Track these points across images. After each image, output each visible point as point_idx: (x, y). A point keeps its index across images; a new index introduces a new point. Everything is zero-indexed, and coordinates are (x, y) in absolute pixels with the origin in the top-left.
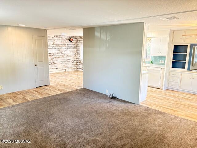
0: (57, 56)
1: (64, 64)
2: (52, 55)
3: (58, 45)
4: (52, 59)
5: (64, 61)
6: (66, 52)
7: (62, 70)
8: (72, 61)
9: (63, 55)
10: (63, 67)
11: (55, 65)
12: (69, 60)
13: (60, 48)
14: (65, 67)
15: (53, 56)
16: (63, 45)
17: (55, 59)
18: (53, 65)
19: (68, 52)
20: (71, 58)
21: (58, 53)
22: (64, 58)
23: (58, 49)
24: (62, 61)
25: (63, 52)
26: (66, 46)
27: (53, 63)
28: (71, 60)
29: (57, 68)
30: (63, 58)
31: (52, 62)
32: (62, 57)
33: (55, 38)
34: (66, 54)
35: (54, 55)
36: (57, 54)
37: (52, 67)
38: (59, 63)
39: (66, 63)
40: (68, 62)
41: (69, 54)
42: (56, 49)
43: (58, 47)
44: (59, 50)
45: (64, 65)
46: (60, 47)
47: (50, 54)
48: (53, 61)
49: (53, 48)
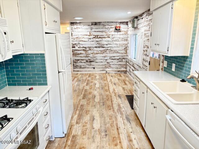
0: (95, 52)
1: (106, 63)
2: (87, 49)
3: (97, 36)
4: (88, 55)
5: (106, 58)
6: (108, 46)
7: (103, 70)
8: (120, 59)
9: (104, 50)
10: (104, 67)
11: (92, 63)
12: (113, 58)
13: (100, 41)
14: (106, 67)
15: (90, 52)
16: (105, 36)
17: (91, 55)
18: (89, 63)
19: (113, 46)
20: (118, 54)
21: (96, 47)
22: (106, 55)
23: (97, 41)
24: (103, 58)
25: (105, 46)
26: (109, 37)
27: (89, 61)
28: (118, 58)
29: (94, 68)
30: (104, 55)
31: (87, 59)
32: (102, 52)
33: (92, 26)
34: (109, 48)
35: (90, 50)
36: (95, 49)
37: (87, 66)
38: (97, 61)
39: (108, 61)
40: (112, 60)
41: (115, 49)
42: (94, 42)
43: (97, 40)
44: (99, 44)
45: (106, 65)
46: (100, 39)
47: (85, 48)
48: (89, 58)
49: (90, 40)
